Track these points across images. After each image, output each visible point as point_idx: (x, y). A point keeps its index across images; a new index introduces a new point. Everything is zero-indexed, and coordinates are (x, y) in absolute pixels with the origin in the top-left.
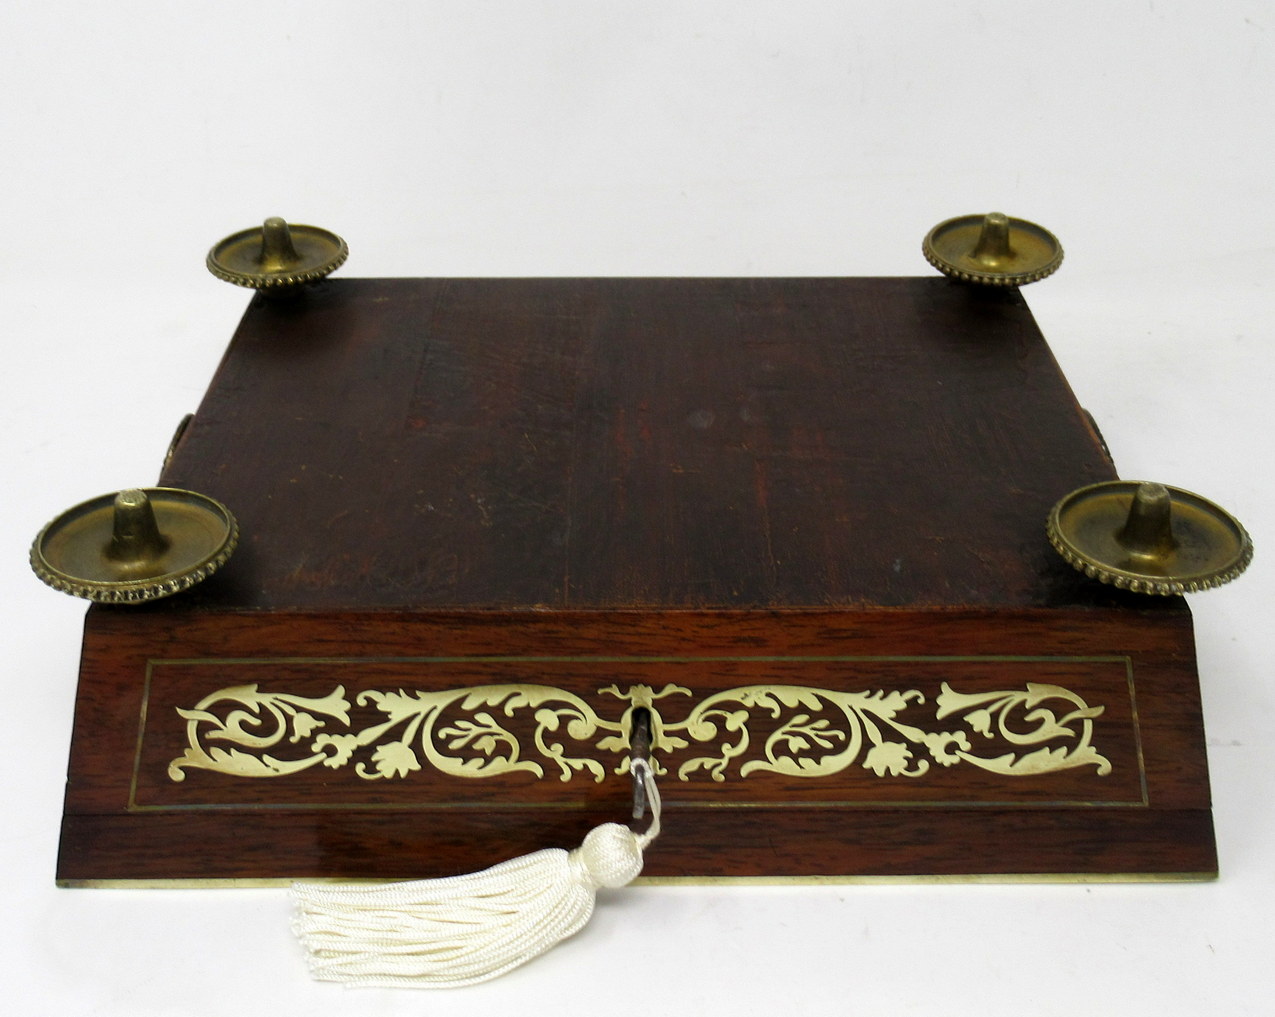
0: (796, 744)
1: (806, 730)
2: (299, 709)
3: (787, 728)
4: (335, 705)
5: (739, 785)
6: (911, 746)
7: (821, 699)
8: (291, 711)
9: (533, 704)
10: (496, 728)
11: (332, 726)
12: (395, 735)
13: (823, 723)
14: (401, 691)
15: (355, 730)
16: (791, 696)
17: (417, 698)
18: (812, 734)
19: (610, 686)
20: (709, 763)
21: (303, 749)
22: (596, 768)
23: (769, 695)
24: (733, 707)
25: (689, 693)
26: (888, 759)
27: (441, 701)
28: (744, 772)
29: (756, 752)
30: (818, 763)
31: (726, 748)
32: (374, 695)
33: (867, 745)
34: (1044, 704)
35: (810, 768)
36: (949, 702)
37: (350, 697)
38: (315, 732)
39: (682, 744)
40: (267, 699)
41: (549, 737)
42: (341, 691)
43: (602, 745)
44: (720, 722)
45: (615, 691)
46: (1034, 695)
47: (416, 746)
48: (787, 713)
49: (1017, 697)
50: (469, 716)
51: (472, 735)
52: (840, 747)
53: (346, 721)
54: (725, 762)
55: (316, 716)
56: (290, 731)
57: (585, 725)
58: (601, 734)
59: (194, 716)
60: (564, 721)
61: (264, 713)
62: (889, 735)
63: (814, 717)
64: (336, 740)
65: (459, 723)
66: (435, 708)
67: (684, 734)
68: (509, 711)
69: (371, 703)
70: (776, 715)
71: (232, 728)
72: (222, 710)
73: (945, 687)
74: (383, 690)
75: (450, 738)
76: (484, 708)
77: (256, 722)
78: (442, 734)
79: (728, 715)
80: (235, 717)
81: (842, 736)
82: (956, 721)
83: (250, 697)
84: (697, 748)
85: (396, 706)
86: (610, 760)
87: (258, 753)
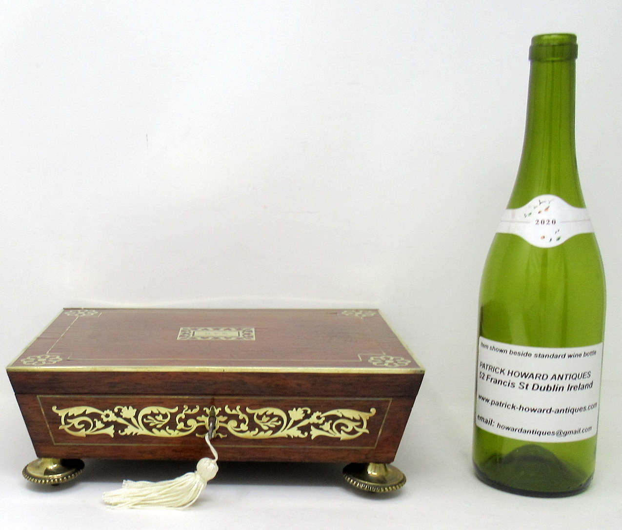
0: (160, 418)
1: (157, 422)
2: (328, 432)
3: (164, 423)
4: (315, 433)
5: (178, 404)
6: (121, 417)
7: (153, 432)
8: (330, 431)
9: (249, 432)
10: (262, 425)
11: (317, 426)
12: (296, 423)
13: (151, 425)
14: (292, 437)
15: (309, 425)
16: (163, 434)
17: (287, 435)
18: (155, 421)
19: (223, 438)
20: (189, 412)
21: (327, 419)
22: (227, 410)
23: (170, 434)
24: (182, 430)
25: (197, 435)
26: (128, 412)
27: (279, 434)
28: (177, 408)
29: (173, 416)
30: (152, 412)
31: (184, 417)
32: (301, 436)
33: (136, 417)
34: (79, 430)
35: (155, 409)
36: (110, 431)
37: (310, 435)
38: (323, 424)
39: (198, 418)
40: (337, 435)
41: (244, 421)
42: (313, 438)
43: (226, 418)
44: (186, 425)
45: (221, 436)
46: (83, 433)
47: (289, 419)
48: (164, 427)
49: (89, 432)
50: (270, 428)
51: (270, 422)
52: (145, 416)
53: (312, 427)
54: (184, 412)
55: (322, 429)
56: (331, 425)
57: (231, 426)
58: (226, 422)
59: (364, 430)
60: (238, 426)
61: (339, 430)
62: (129, 421)
63: (155, 426)
64: (316, 421)
65: (274, 426)
66: (282, 432)
67: (198, 422)
68: (257, 430)
69: (303, 433)
70: (167, 428)
71: (351, 426)
72: (354, 432)
73: (113, 436)
74: (298, 438)
75: (277, 421)
76: (265, 431)
77: (343, 428)
78: (280, 422)
79: (183, 427)
80: (350, 429)
81: (145, 420)
82: (107, 425)
83: (343, 436)
84: (194, 417)
85: (295, 432)
86: (223, 413)
87: (343, 417)
